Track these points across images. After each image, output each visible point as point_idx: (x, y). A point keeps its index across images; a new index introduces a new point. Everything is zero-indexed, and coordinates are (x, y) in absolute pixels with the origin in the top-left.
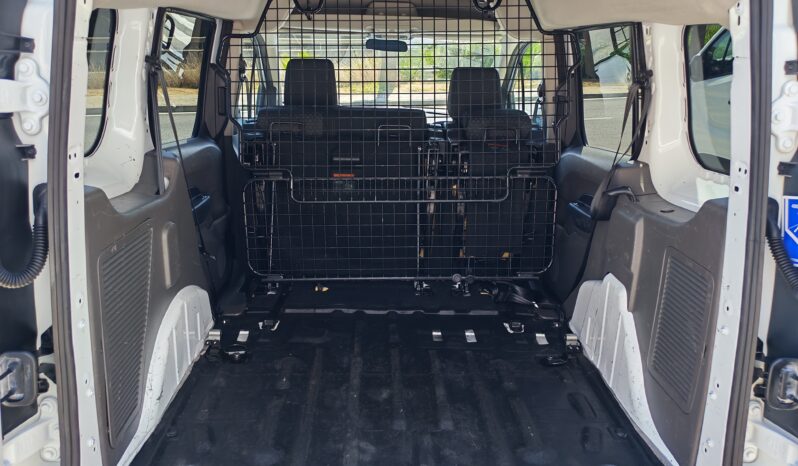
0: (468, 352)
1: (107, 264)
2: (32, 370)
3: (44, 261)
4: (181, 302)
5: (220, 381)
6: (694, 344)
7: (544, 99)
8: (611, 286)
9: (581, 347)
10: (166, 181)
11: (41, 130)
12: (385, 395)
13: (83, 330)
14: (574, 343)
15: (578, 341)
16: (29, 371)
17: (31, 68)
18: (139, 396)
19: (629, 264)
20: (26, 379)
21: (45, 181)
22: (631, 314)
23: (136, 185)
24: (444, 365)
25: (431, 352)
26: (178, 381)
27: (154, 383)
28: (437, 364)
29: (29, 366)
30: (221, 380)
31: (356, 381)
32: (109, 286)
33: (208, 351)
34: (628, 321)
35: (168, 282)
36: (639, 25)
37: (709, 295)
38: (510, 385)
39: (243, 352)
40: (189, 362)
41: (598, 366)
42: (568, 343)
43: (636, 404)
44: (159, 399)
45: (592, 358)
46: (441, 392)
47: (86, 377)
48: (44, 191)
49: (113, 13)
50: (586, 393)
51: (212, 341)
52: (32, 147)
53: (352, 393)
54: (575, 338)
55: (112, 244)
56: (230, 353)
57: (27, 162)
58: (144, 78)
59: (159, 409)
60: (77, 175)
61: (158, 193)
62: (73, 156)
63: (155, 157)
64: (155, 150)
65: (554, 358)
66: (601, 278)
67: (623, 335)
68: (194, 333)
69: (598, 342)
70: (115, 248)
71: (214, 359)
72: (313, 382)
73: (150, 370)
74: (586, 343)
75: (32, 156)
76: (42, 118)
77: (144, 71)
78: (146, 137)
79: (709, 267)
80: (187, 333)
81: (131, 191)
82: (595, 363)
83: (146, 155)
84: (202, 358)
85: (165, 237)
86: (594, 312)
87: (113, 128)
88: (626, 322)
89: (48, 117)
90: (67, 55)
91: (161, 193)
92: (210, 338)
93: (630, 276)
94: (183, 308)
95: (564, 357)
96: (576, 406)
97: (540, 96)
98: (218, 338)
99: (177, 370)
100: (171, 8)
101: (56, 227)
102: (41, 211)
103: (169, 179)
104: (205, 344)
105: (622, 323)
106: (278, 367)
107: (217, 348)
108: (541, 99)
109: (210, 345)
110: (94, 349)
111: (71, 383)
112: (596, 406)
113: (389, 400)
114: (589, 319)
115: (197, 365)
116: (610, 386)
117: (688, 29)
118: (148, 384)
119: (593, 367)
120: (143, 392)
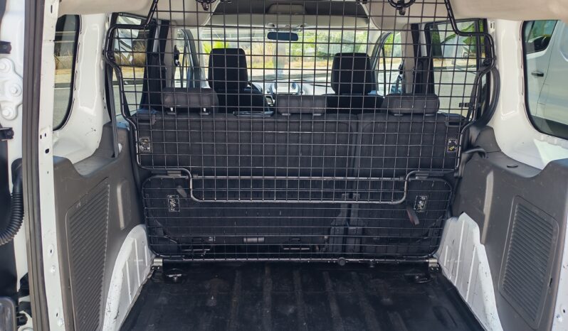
0: (353, 273)
1: (73, 218)
2: (11, 311)
3: (21, 222)
4: (132, 239)
5: (163, 300)
6: (541, 275)
7: (404, 76)
8: (465, 222)
9: (440, 268)
10: (120, 146)
11: (17, 116)
12: (291, 310)
13: (54, 274)
14: (435, 265)
15: (438, 263)
16: (9, 313)
17: (8, 67)
18: (100, 318)
19: (481, 208)
20: (7, 319)
21: (21, 157)
22: (483, 247)
23: (97, 150)
24: (335, 284)
25: (324, 273)
26: (131, 301)
27: (112, 306)
28: (329, 284)
29: (9, 309)
30: (164, 298)
31: (268, 299)
32: (74, 235)
33: (153, 275)
34: (481, 252)
35: (122, 225)
36: (485, 21)
37: (554, 237)
38: (387, 300)
39: (180, 275)
40: (139, 284)
41: (455, 285)
42: (430, 265)
43: (490, 318)
44: (116, 318)
45: (450, 278)
46: (334, 307)
47: (57, 311)
48: (20, 165)
49: (78, 18)
50: (447, 306)
51: (156, 267)
52: (10, 130)
53: (265, 309)
54: (435, 261)
55: (78, 202)
56: (171, 276)
57: (6, 142)
58: (102, 67)
59: (116, 326)
60: (47, 151)
61: (114, 156)
62: (43, 136)
63: (111, 127)
64: (111, 122)
65: (420, 277)
66: (457, 216)
67: (478, 263)
68: (142, 260)
69: (455, 265)
70: (80, 204)
71: (158, 281)
72: (234, 300)
73: (109, 296)
74: (444, 265)
75: (11, 137)
76: (18, 106)
77: (102, 61)
78: (104, 113)
79: (554, 215)
80: (137, 261)
81: (93, 155)
82: (453, 282)
83: (104, 126)
84: (149, 280)
85: (119, 190)
86: (451, 243)
87: (78, 107)
88: (479, 253)
89: (21, 106)
90: (37, 56)
91: (116, 156)
92: (155, 264)
93: (483, 217)
94: (133, 244)
95: (428, 276)
96: (440, 318)
97: (401, 73)
98: (161, 265)
99: (130, 293)
100: (123, 13)
101: (30, 195)
102: (18, 181)
103: (122, 144)
104: (151, 269)
105: (476, 252)
106: (207, 287)
107: (160, 272)
108: (401, 76)
109: (155, 270)
110: (63, 287)
111: (44, 319)
112: (456, 316)
113: (295, 314)
114: (447, 247)
115: (144, 286)
116: (466, 301)
117: (525, 24)
118: (107, 307)
119: (450, 284)
120: (103, 314)
